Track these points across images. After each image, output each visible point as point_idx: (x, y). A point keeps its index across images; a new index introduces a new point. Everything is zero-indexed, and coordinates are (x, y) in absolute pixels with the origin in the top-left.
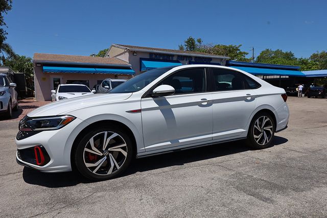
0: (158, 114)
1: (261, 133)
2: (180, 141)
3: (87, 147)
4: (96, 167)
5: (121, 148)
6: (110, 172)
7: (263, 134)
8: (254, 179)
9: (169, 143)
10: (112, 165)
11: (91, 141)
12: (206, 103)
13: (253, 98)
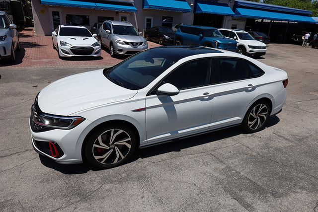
0: (162, 111)
1: (255, 119)
2: (179, 132)
3: (95, 144)
4: (103, 159)
5: (126, 142)
6: (116, 161)
7: (257, 121)
8: (241, 178)
9: (169, 134)
10: (118, 156)
11: (100, 138)
12: (208, 97)
13: (254, 88)
